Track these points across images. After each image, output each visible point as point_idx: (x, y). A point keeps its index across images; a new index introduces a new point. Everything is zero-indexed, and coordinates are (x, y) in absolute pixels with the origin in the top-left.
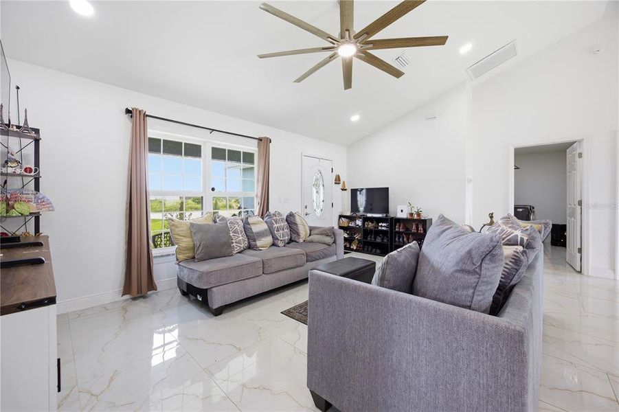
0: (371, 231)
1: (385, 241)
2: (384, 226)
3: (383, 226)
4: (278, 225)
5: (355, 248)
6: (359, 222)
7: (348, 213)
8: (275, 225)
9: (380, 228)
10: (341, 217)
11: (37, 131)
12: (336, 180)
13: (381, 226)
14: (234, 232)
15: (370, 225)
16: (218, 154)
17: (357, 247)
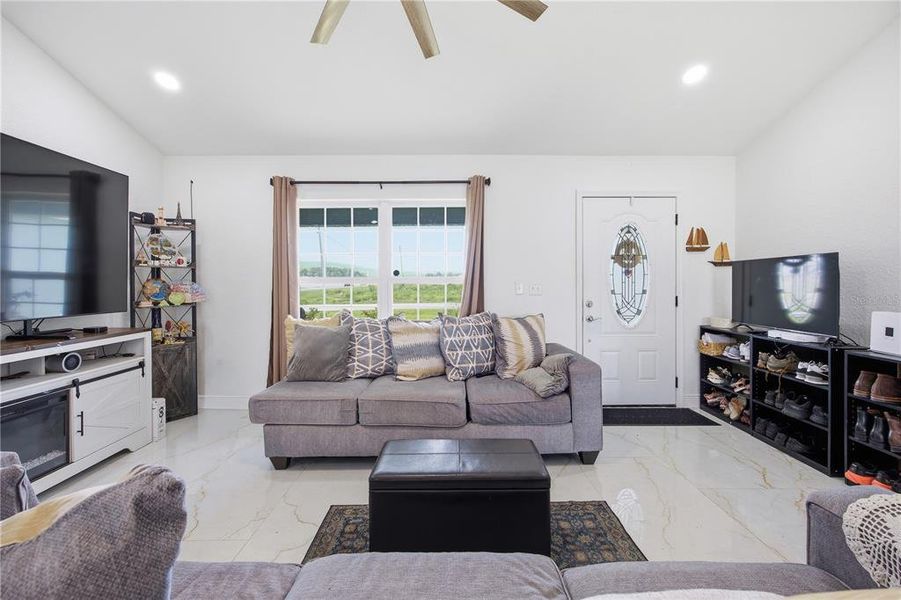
0: (773, 378)
1: (814, 418)
2: (813, 374)
3: (811, 373)
4: (452, 338)
5: (734, 416)
6: (745, 350)
7: (726, 324)
8: (448, 339)
9: (799, 377)
10: (704, 330)
11: (193, 222)
12: (690, 241)
13: (804, 371)
14: (362, 344)
15: (771, 363)
16: (403, 216)
17: (742, 414)
